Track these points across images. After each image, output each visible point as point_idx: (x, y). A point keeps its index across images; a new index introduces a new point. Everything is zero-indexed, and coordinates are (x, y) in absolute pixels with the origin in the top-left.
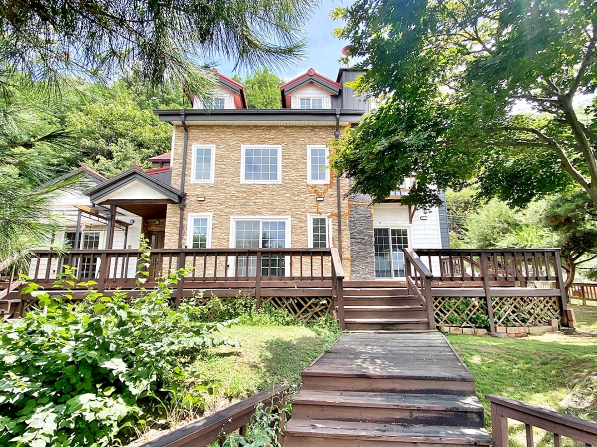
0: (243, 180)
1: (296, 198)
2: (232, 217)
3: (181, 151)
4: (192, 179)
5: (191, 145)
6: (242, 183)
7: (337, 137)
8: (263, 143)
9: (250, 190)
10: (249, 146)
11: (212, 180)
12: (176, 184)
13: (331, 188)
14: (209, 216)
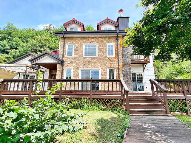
0: (84, 56)
1: (103, 62)
2: (80, 69)
3: (62, 46)
4: (66, 55)
5: (66, 44)
6: (83, 57)
7: (117, 40)
8: (91, 43)
9: (86, 59)
10: (86, 44)
11: (73, 56)
12: (60, 57)
13: (115, 58)
14: (72, 68)
